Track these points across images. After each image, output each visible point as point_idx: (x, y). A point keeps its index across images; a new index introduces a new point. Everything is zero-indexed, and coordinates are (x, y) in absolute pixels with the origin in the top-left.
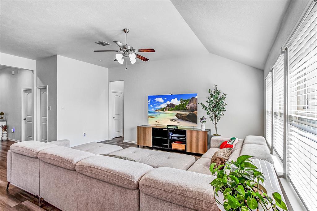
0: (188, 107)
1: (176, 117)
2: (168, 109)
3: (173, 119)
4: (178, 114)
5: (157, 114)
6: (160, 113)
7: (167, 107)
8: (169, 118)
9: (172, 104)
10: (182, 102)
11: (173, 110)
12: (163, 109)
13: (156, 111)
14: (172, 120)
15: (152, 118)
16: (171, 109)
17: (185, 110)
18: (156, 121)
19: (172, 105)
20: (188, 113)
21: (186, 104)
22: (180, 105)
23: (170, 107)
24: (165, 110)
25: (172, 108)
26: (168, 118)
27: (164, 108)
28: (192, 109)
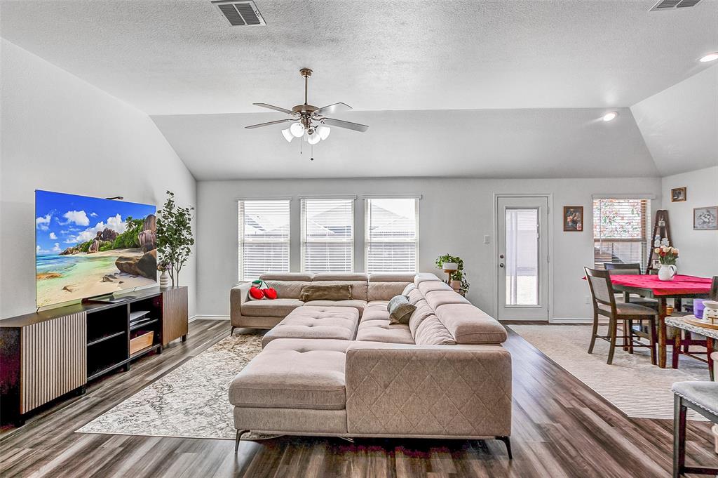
0: (141, 238)
1: (115, 269)
2: (100, 246)
3: (110, 276)
4: (121, 258)
5: (66, 264)
6: (77, 260)
7: (97, 239)
8: (100, 274)
9: (110, 231)
10: (130, 226)
11: (109, 248)
12: (86, 248)
13: (66, 253)
14: (108, 278)
15: (52, 277)
16: (107, 244)
17: (136, 246)
18: (65, 288)
19: (108, 235)
20: (140, 255)
21: (137, 231)
22: (126, 235)
23: (103, 239)
24: (92, 249)
25: (109, 243)
26: (96, 275)
27: (89, 244)
28: (148, 244)
